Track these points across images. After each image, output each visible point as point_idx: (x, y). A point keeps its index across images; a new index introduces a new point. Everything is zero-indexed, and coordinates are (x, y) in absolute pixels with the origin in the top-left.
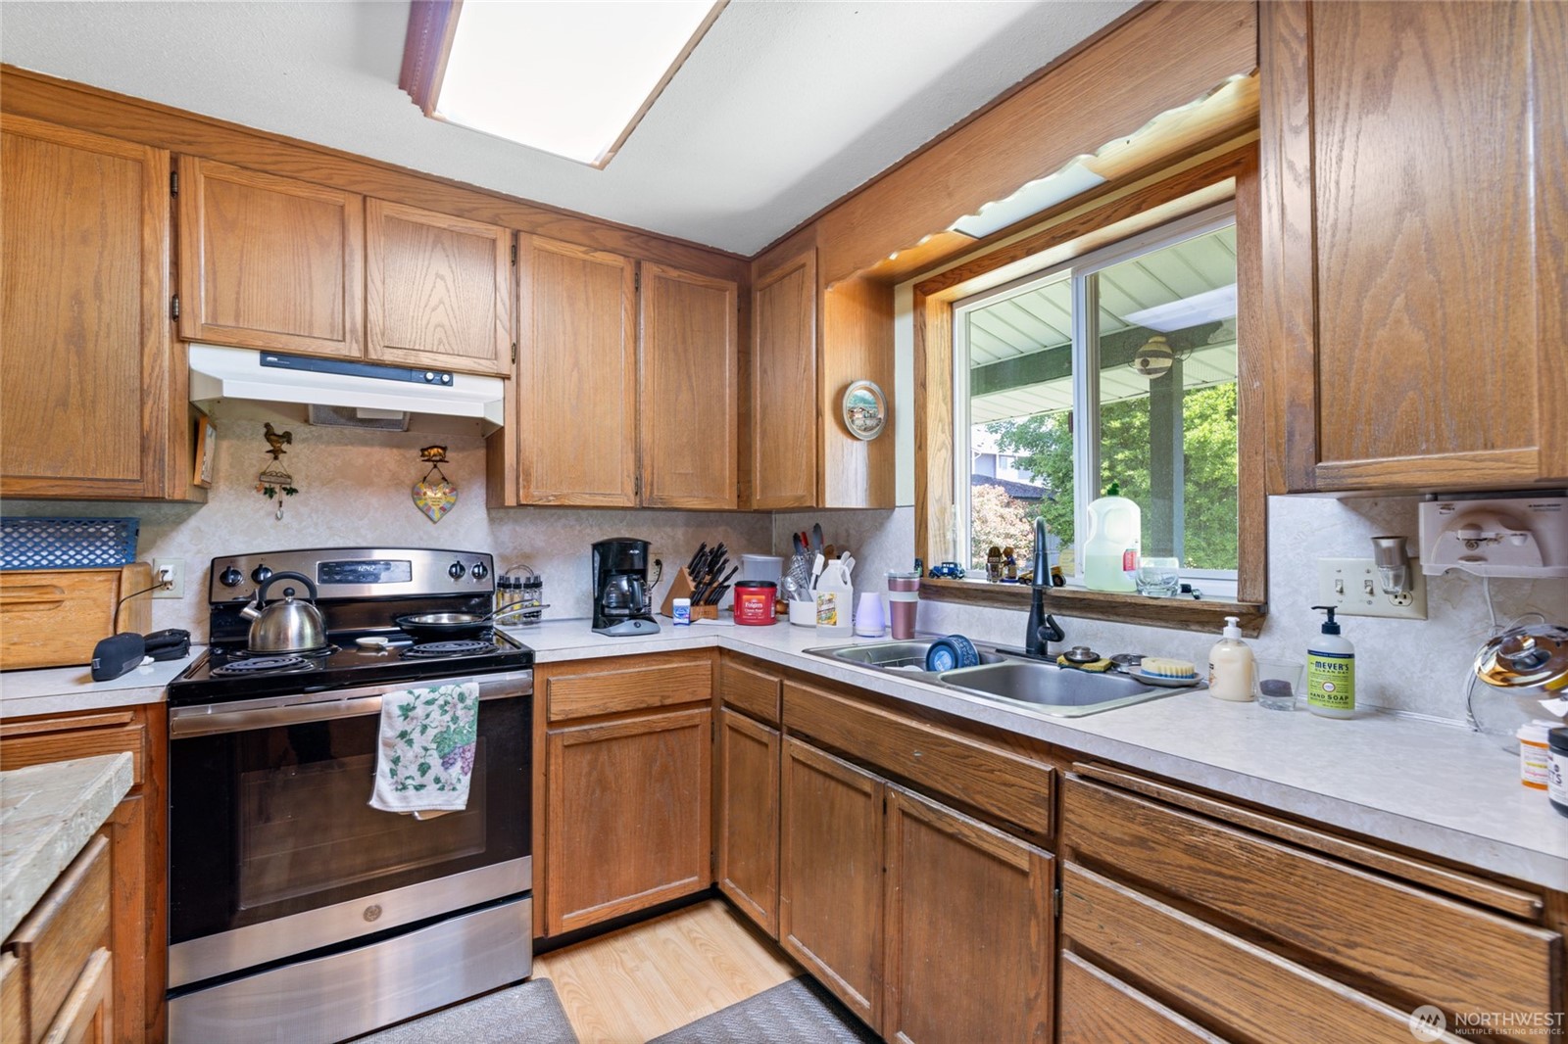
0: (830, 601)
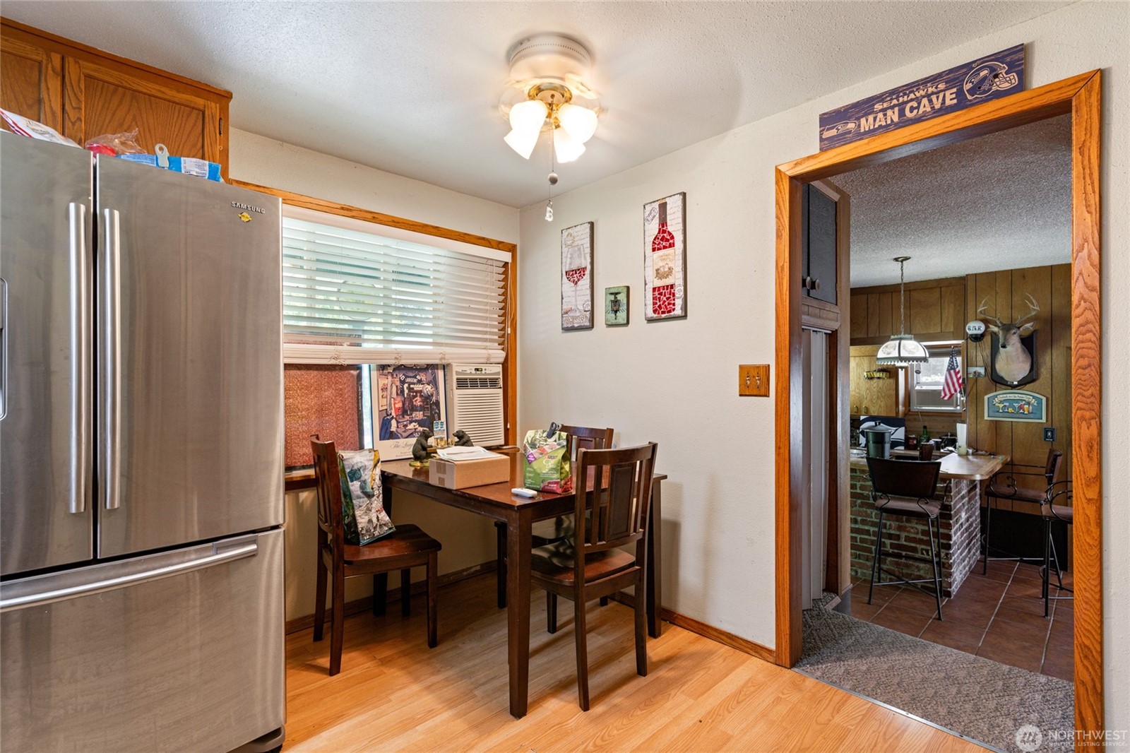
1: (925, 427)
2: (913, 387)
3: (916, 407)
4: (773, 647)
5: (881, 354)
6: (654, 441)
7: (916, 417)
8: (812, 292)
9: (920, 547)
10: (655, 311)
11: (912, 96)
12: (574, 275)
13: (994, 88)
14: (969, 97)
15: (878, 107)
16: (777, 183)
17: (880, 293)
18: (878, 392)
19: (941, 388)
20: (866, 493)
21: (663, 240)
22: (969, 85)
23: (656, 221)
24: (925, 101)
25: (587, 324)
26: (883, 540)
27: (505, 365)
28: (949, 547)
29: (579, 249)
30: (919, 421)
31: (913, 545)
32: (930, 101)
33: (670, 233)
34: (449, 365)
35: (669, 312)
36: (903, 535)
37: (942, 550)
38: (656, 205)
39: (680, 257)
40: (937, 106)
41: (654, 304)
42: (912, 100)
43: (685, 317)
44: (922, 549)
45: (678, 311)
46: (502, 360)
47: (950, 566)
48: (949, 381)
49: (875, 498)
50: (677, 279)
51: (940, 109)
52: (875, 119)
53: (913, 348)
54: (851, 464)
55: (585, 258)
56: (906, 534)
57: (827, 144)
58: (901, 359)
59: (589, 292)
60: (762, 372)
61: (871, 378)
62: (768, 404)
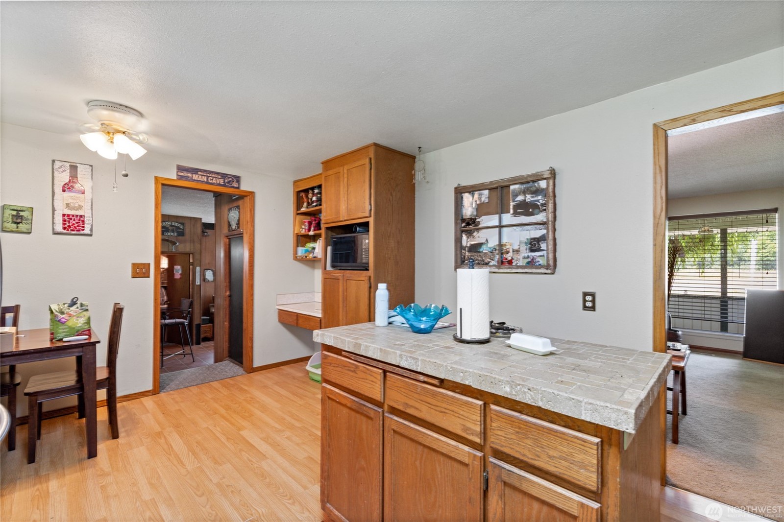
10: (64, 229)
11: (211, 175)
13: (232, 185)
14: (226, 184)
15: (200, 173)
16: (156, 183)
22: (227, 181)
23: (67, 174)
24: (214, 179)
35: (78, 231)
38: (67, 164)
41: (64, 224)
43: (91, 235)
45: (86, 231)
50: (86, 213)
51: (219, 184)
52: (198, 177)
57: (179, 178)
60: (146, 267)
62: (150, 281)
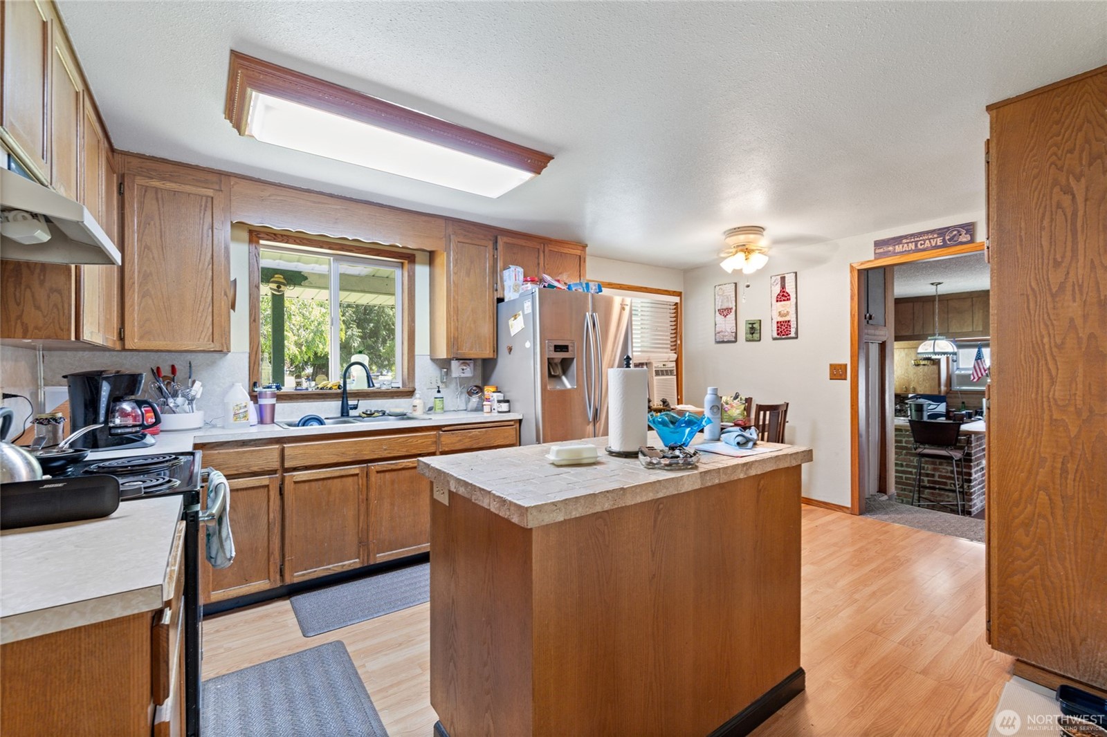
0: (245, 406)
1: (963, 403)
2: (953, 372)
3: (956, 388)
4: (849, 506)
5: (920, 350)
6: (787, 402)
7: (957, 395)
8: (870, 321)
9: (949, 482)
10: (778, 334)
11: (921, 238)
12: (725, 312)
13: (960, 240)
14: (948, 243)
15: (904, 241)
16: (851, 272)
17: (923, 302)
18: (924, 376)
19: (971, 372)
20: (909, 446)
21: (783, 296)
22: (949, 237)
23: (779, 286)
24: (927, 241)
25: (734, 339)
26: (922, 478)
27: (677, 361)
28: (970, 481)
29: (728, 298)
30: (958, 398)
31: (944, 480)
32: (930, 242)
33: (787, 293)
34: (650, 363)
35: (787, 335)
36: (937, 474)
37: (965, 484)
38: (779, 277)
39: (794, 306)
40: (934, 245)
41: (778, 330)
42: (921, 240)
43: (797, 338)
44: (951, 483)
45: (793, 335)
46: (675, 359)
47: (971, 494)
48: (977, 367)
49: (916, 449)
50: (792, 317)
51: (934, 247)
52: (903, 246)
53: (944, 345)
54: (896, 426)
55: (731, 303)
56: (939, 473)
57: (878, 256)
58: (935, 353)
59: (734, 322)
60: (843, 368)
61: (918, 365)
62: (847, 384)
